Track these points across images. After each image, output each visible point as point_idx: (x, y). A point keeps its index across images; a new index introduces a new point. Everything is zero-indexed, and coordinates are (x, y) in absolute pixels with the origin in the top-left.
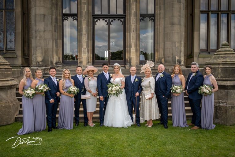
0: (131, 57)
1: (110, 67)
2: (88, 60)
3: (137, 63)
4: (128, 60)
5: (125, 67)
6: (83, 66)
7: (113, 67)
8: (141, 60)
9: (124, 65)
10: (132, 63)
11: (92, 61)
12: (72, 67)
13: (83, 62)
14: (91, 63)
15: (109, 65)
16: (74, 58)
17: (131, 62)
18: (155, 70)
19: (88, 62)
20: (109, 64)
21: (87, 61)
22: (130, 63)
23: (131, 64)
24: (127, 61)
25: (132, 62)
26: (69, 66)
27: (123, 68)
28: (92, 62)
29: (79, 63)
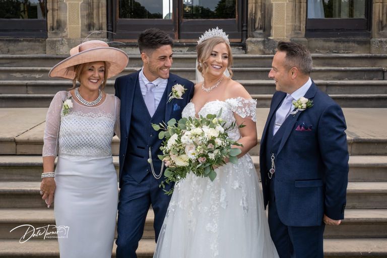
0: (271, 5)
1: (182, 46)
2: (90, 15)
3: (296, 30)
4: (259, 15)
5: (244, 47)
6: (69, 40)
7: (192, 46)
8: (310, 17)
9: (239, 40)
10: (273, 32)
11: (104, 20)
12: (20, 44)
13: (68, 26)
14: (100, 28)
15: (179, 38)
16: (35, 8)
17: (270, 28)
18: (371, 58)
19: (90, 27)
20: (176, 35)
21: (86, 22)
22: (266, 29)
23: (270, 35)
24: (254, 21)
25: (273, 24)
26: (9, 41)
27: (237, 53)
28: (105, 27)
29: (53, 29)
